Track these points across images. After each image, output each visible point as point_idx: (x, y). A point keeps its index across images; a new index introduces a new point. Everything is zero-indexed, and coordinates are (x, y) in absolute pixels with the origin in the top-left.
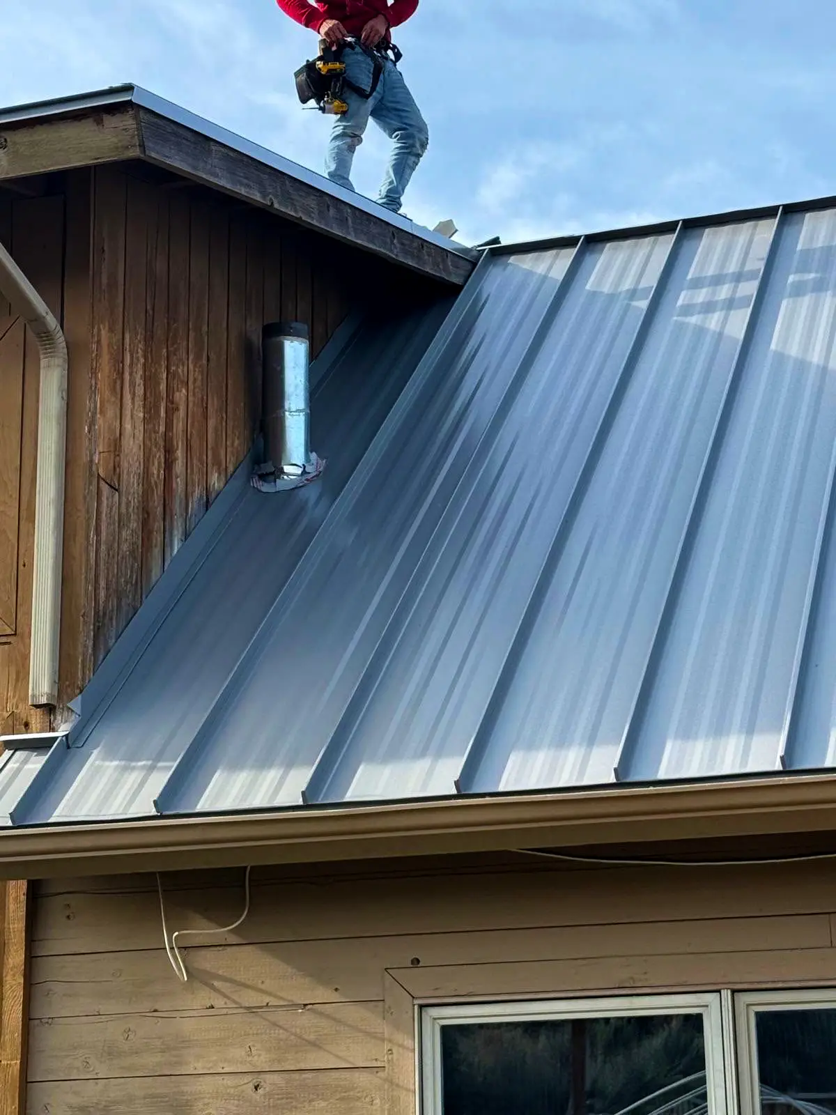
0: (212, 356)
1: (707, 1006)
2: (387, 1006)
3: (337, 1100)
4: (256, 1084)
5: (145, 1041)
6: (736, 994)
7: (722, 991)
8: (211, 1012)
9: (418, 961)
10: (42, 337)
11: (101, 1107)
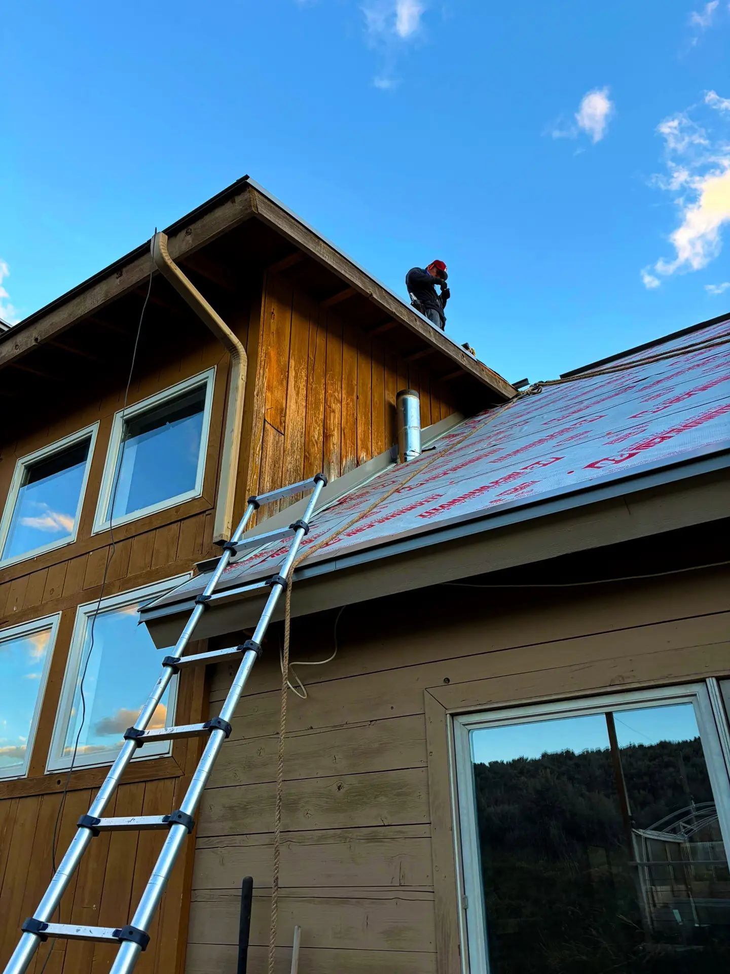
0: (360, 397)
1: (695, 695)
2: (427, 717)
3: (395, 795)
4: (339, 785)
5: (270, 756)
6: (721, 682)
7: (707, 680)
8: (311, 731)
9: (448, 680)
10: (231, 349)
11: (242, 806)
